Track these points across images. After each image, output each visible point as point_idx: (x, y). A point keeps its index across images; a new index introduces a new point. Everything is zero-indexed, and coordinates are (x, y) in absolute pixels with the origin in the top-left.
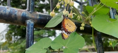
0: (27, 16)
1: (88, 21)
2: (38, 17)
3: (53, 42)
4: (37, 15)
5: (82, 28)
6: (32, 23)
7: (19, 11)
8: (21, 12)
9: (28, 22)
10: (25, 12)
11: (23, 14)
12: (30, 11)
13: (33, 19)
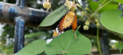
0: (16, 12)
1: (93, 19)
2: (31, 14)
3: (49, 46)
4: (29, 11)
5: (86, 27)
6: (23, 20)
7: (6, 5)
8: (9, 6)
9: (17, 19)
10: (14, 7)
11: (11, 9)
12: (21, 6)
13: (24, 16)
